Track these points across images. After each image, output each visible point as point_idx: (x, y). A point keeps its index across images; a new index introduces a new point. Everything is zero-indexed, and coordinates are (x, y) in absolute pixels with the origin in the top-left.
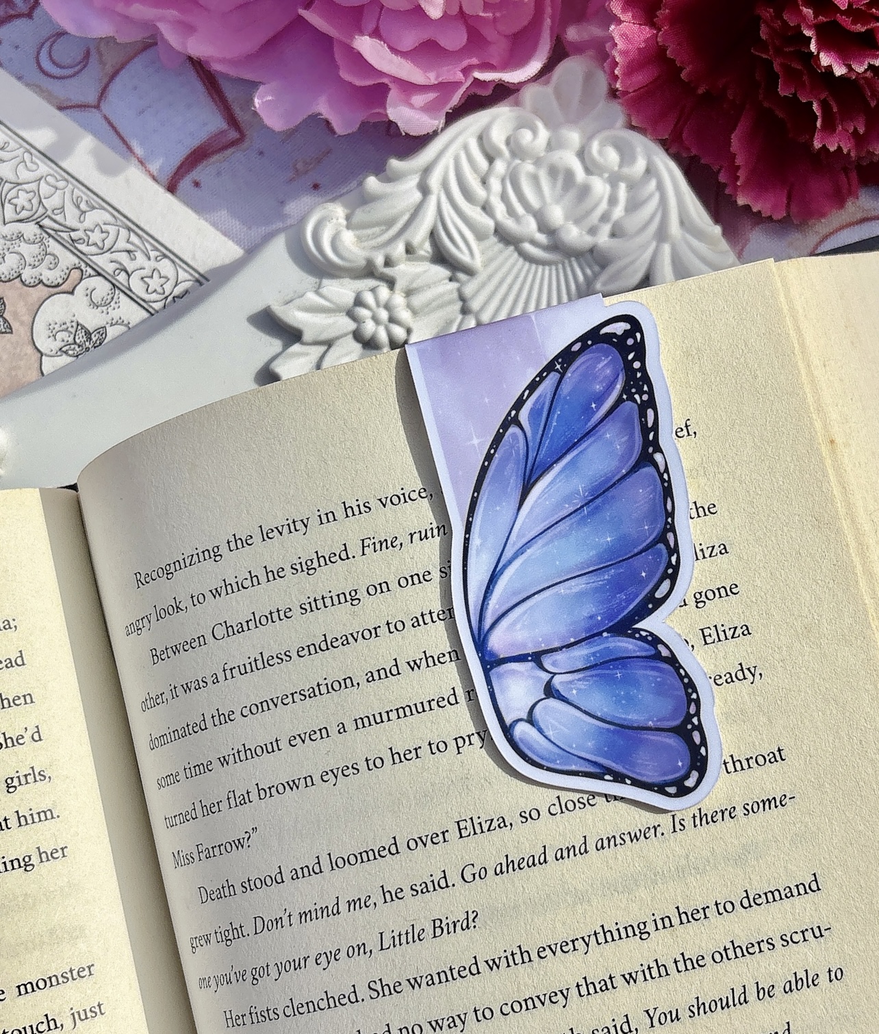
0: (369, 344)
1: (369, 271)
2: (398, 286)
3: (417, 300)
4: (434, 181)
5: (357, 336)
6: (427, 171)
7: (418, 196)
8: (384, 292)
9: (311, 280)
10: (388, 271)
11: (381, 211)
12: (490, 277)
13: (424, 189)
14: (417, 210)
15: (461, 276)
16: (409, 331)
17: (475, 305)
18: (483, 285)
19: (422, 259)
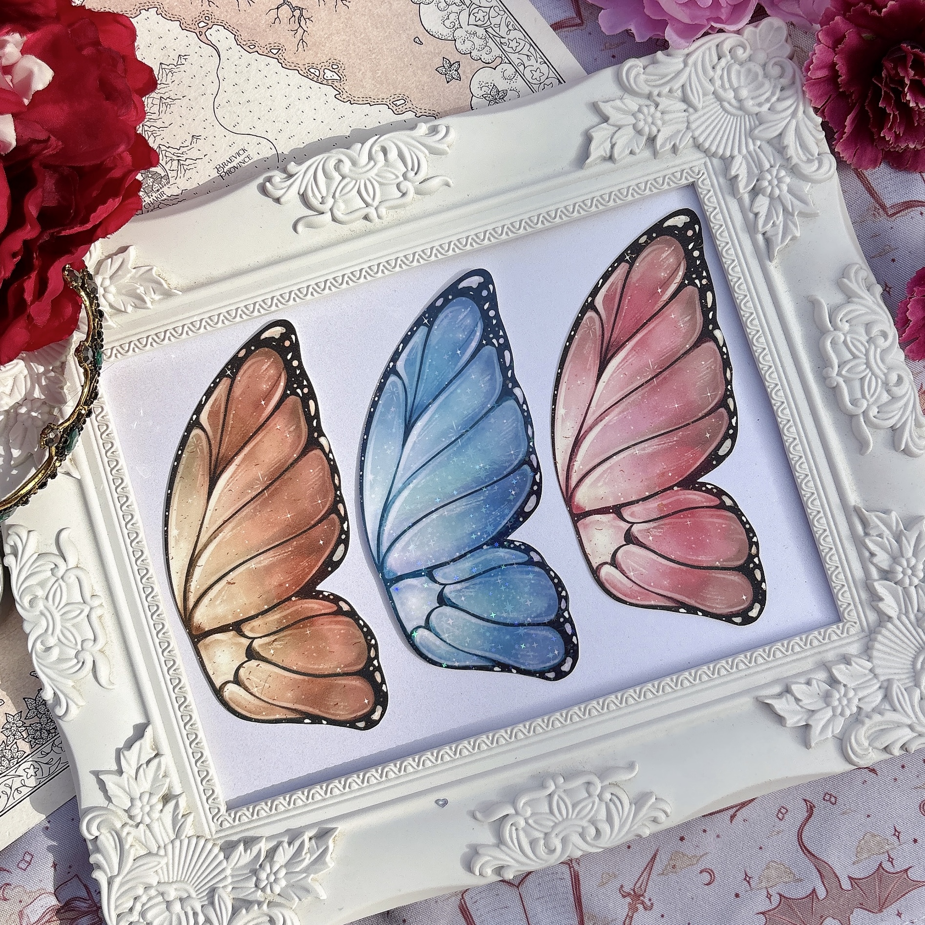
0: (639, 132)
1: (649, 96)
2: (659, 108)
3: (667, 117)
4: (691, 61)
5: (634, 126)
6: (688, 55)
7: (682, 65)
8: (652, 109)
9: (619, 93)
10: (658, 99)
11: (661, 69)
12: (704, 114)
13: (686, 64)
14: (679, 73)
15: (691, 110)
16: (659, 131)
17: (693, 126)
18: (700, 117)
19: (675, 98)
